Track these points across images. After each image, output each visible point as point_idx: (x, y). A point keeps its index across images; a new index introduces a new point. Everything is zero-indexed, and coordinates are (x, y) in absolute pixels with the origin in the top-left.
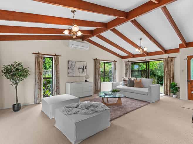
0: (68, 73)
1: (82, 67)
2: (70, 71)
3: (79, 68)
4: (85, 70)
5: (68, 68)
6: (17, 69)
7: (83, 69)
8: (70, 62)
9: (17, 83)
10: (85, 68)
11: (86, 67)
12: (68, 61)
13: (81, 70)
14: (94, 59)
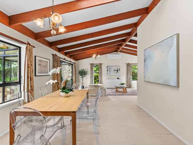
0: (107, 74)
1: (117, 70)
2: (108, 72)
3: (115, 70)
4: (119, 71)
5: (107, 71)
6: (83, 72)
7: (117, 71)
8: (108, 67)
9: (83, 78)
10: (118, 70)
11: (120, 69)
12: (107, 66)
13: (116, 72)
14: (127, 64)
